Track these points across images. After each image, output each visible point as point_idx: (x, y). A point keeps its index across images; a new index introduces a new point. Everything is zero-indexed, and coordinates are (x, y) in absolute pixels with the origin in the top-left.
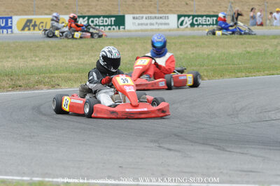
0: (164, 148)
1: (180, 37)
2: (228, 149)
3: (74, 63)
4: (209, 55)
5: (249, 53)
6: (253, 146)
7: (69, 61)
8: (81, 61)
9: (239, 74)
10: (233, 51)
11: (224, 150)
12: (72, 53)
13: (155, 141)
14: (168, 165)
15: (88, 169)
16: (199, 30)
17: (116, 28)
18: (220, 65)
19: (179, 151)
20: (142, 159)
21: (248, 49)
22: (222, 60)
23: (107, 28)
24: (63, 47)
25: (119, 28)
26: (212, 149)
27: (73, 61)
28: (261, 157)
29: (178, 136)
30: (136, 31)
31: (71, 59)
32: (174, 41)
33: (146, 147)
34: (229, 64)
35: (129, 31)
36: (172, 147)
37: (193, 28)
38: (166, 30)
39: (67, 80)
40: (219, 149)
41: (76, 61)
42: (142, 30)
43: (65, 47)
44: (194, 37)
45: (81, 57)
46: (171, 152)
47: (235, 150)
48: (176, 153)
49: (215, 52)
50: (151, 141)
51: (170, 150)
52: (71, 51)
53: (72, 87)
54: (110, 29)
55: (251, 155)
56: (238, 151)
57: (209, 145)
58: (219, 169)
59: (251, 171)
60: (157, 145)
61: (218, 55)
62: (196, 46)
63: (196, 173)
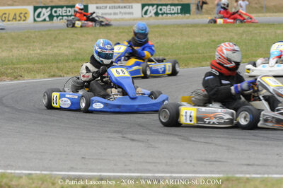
0: (128, 139)
2: (193, 139)
3: (38, 54)
4: (173, 44)
5: (213, 41)
6: (218, 136)
7: (32, 52)
8: (43, 52)
9: (204, 63)
10: (198, 39)
11: (188, 140)
12: (35, 44)
13: (119, 132)
14: (132, 156)
15: (50, 160)
16: (163, 19)
18: (184, 54)
19: (142, 141)
20: (105, 149)
21: (213, 38)
22: (187, 49)
24: (26, 38)
26: (176, 138)
27: (36, 52)
28: (226, 146)
29: (142, 126)
31: (33, 50)
33: (109, 138)
34: (193, 53)
36: (135, 137)
37: (157, 18)
38: (130, 20)
39: (29, 71)
40: (183, 139)
41: (39, 51)
43: (28, 37)
44: (158, 26)
45: (45, 48)
46: (134, 143)
47: (199, 140)
48: (140, 143)
49: (179, 42)
50: (115, 132)
51: (133, 140)
52: (34, 42)
53: (35, 78)
55: (216, 145)
56: (203, 140)
57: (173, 135)
58: (184, 159)
59: (216, 161)
60: (120, 135)
61: (182, 44)
62: (161, 36)
63: (159, 163)
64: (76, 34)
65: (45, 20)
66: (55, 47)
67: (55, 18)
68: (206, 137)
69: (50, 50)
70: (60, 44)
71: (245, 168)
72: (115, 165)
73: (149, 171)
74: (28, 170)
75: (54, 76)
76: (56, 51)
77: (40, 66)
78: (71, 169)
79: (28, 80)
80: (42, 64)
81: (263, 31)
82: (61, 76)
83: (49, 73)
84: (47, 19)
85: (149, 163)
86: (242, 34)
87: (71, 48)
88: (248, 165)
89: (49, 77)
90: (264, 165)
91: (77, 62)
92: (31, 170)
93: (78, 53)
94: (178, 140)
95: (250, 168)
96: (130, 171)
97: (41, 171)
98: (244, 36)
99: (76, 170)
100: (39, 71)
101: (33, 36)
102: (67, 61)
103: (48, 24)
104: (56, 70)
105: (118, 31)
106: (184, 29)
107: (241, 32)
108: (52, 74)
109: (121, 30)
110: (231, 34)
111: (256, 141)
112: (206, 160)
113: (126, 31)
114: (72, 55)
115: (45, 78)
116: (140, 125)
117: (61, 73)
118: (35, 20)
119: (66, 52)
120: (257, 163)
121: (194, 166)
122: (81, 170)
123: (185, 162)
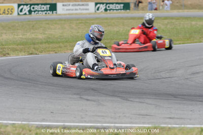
0: (84, 99)
1: (96, 19)
3: (20, 38)
4: (117, 32)
6: (149, 97)
7: (16, 37)
8: (24, 37)
11: (127, 100)
12: (18, 31)
13: (78, 94)
14: (87, 111)
15: (28, 114)
16: (110, 13)
17: (51, 13)
19: (94, 101)
20: (68, 106)
23: (44, 13)
24: (12, 26)
25: (53, 13)
26: (119, 99)
27: (19, 37)
28: (154, 105)
30: (65, 15)
31: (17, 35)
32: (92, 21)
33: (71, 98)
35: (60, 15)
36: (89, 98)
37: (106, 12)
38: (86, 14)
39: (14, 50)
40: (124, 99)
41: (21, 36)
42: (69, 14)
43: (14, 26)
44: (107, 19)
45: (25, 33)
46: (89, 102)
47: (135, 100)
48: (93, 103)
49: (122, 30)
50: (75, 94)
51: (88, 100)
52: (18, 29)
53: (18, 55)
54: (46, 13)
55: (147, 104)
56: (137, 100)
57: (116, 96)
58: (124, 114)
59: (147, 115)
60: (79, 96)
61: (124, 31)
62: (109, 25)
63: (106, 116)
64: (48, 24)
65: (25, 14)
66: (33, 33)
67: (33, 13)
68: (139, 98)
69: (29, 35)
70: (36, 31)
71: (168, 120)
72: (75, 118)
73: (99, 122)
74: (12, 121)
75: (31, 54)
76: (33, 36)
77: (22, 46)
78: (43, 120)
79: (13, 57)
80: (23, 45)
81: (182, 23)
82: (36, 54)
83: (28, 52)
84: (28, 13)
85: (99, 116)
86: (167, 25)
87: (44, 34)
88: (170, 118)
89: (28, 54)
90: (182, 118)
91: (48, 44)
92: (15, 121)
93: (49, 38)
94: (120, 100)
95: (171, 121)
96: (86, 122)
97: (22, 121)
98: (168, 26)
99: (47, 121)
100: (21, 51)
101: (17, 25)
102: (41, 43)
103: (28, 17)
104: (34, 50)
105: (78, 22)
106: (126, 21)
107: (166, 23)
108: (31, 52)
109: (80, 22)
110: (159, 24)
111: (176, 101)
112: (139, 115)
113: (84, 22)
114: (45, 39)
115: (25, 55)
116: (93, 89)
117: (36, 52)
118: (18, 14)
119: (40, 36)
120: (176, 117)
121: (131, 118)
122: (50, 121)
123: (125, 116)
